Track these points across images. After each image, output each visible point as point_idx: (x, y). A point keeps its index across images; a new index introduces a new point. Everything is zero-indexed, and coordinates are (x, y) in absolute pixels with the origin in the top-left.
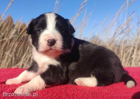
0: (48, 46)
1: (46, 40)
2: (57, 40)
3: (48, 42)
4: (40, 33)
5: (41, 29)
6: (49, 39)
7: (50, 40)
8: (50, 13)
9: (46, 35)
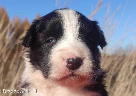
0: (68, 69)
1: (64, 60)
2: (83, 59)
3: (68, 62)
4: (51, 47)
5: (52, 39)
8: (65, 9)
9: (62, 50)
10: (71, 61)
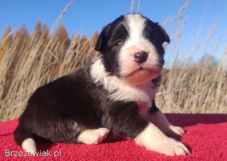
0: (136, 63)
1: (131, 55)
2: (149, 53)
3: (136, 57)
6: (137, 52)
7: (139, 53)
10: (138, 55)
